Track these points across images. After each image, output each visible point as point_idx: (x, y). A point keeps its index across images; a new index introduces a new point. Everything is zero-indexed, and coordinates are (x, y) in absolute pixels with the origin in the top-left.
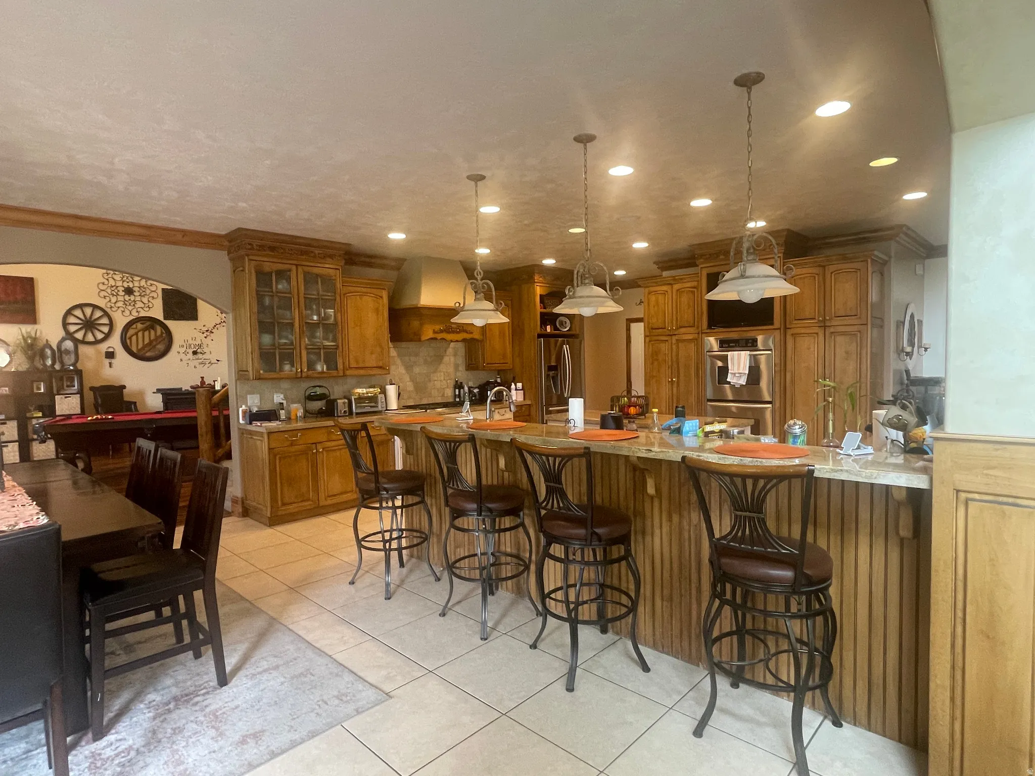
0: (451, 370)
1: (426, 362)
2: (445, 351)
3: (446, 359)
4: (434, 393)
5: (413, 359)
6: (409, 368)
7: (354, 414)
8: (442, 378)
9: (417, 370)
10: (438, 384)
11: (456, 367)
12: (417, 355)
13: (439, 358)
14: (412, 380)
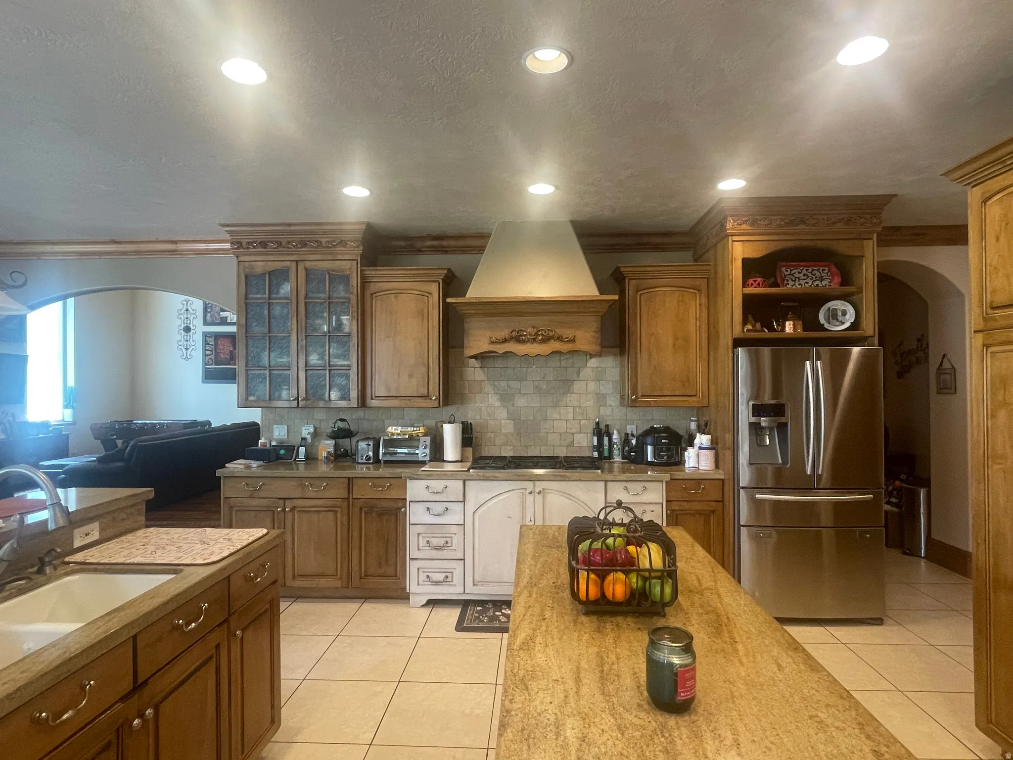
0: (589, 403)
1: (538, 389)
2: (578, 373)
3: (578, 386)
4: (553, 439)
5: (515, 384)
6: (506, 398)
7: (382, 462)
8: (570, 416)
9: (521, 402)
10: (561, 426)
11: (601, 399)
12: (520, 379)
13: (566, 385)
14: (513, 417)
